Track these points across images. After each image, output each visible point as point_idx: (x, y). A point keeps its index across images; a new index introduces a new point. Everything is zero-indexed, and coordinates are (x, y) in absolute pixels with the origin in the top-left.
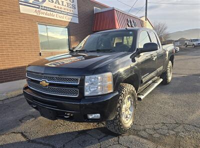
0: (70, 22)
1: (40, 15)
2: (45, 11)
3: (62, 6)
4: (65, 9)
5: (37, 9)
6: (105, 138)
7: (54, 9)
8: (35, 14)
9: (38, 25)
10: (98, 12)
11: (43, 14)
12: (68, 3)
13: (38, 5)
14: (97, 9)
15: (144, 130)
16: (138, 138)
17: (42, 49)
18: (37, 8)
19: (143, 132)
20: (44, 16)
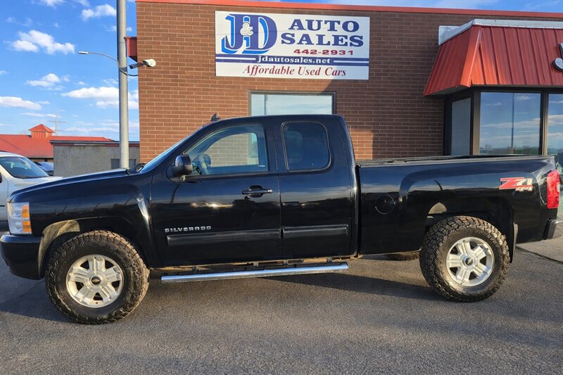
2: (270, 66)
3: (317, 47)
4: (325, 52)
5: (252, 65)
7: (295, 58)
8: (247, 75)
9: (253, 96)
11: (265, 72)
13: (252, 57)
18: (253, 62)
20: (268, 75)
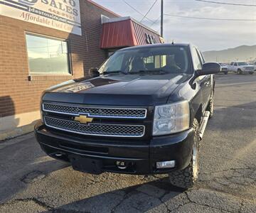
0: (70, 34)
1: (30, 21)
2: (37, 16)
3: (59, 10)
4: (63, 15)
5: (26, 12)
6: (167, 195)
7: (50, 14)
8: (23, 19)
9: (27, 35)
10: (107, 21)
11: (35, 20)
12: (67, 7)
13: (26, 6)
14: (105, 18)
15: (214, 180)
16: (212, 192)
17: (31, 71)
18: (26, 10)
19: (214, 183)
20: (35, 22)
